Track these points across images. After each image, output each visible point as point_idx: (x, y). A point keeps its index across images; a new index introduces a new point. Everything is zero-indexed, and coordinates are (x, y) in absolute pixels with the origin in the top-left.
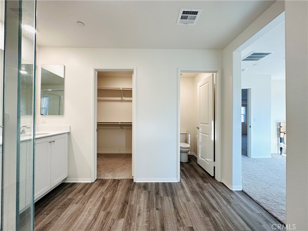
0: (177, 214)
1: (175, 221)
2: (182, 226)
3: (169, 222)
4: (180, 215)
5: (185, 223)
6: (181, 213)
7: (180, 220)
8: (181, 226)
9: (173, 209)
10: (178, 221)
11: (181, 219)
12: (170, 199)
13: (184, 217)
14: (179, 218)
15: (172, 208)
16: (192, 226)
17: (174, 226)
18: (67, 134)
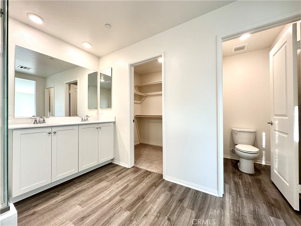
12: (194, 215)
18: (113, 123)
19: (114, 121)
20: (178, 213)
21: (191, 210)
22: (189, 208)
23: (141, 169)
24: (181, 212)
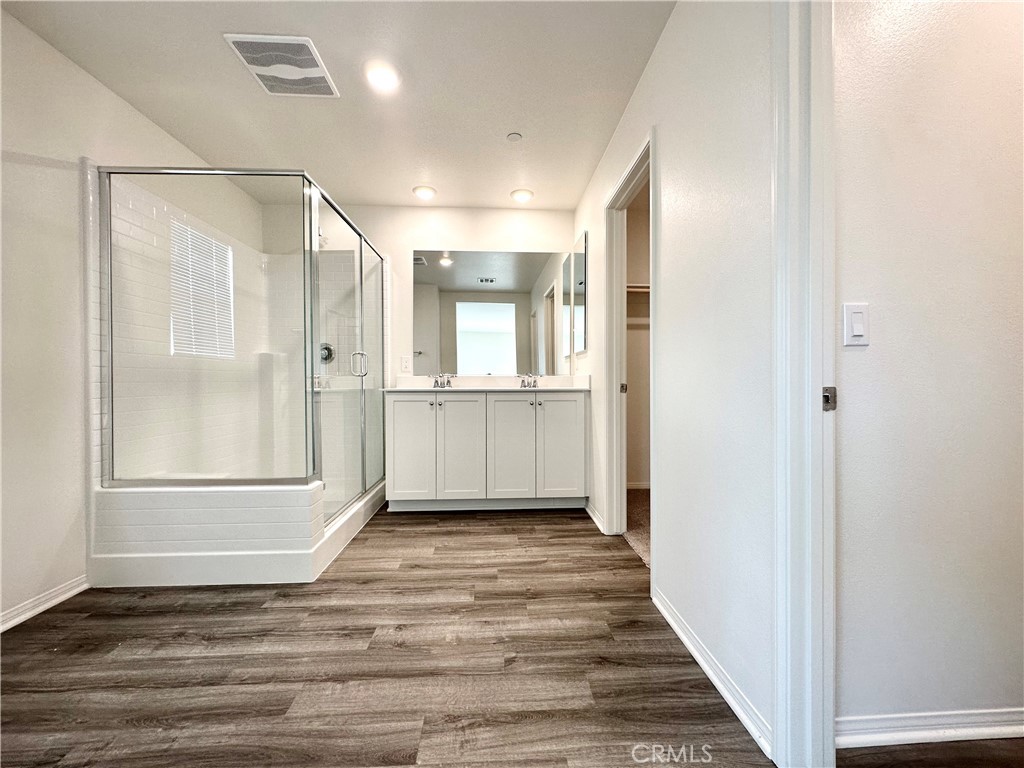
0: (488, 720)
1: (450, 708)
2: (427, 728)
3: (450, 690)
4: (482, 729)
5: (436, 739)
6: (486, 735)
7: (453, 725)
8: (425, 723)
9: (514, 707)
10: (453, 718)
11: (456, 729)
12: (576, 704)
13: (467, 741)
14: (465, 722)
15: (521, 704)
16: (419, 762)
17: (431, 703)
18: (582, 395)
19: (587, 387)
20: (546, 669)
21: (588, 692)
22: (591, 687)
23: (631, 548)
24: (558, 674)
